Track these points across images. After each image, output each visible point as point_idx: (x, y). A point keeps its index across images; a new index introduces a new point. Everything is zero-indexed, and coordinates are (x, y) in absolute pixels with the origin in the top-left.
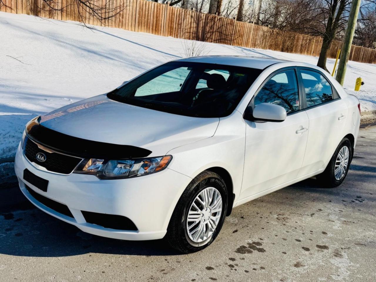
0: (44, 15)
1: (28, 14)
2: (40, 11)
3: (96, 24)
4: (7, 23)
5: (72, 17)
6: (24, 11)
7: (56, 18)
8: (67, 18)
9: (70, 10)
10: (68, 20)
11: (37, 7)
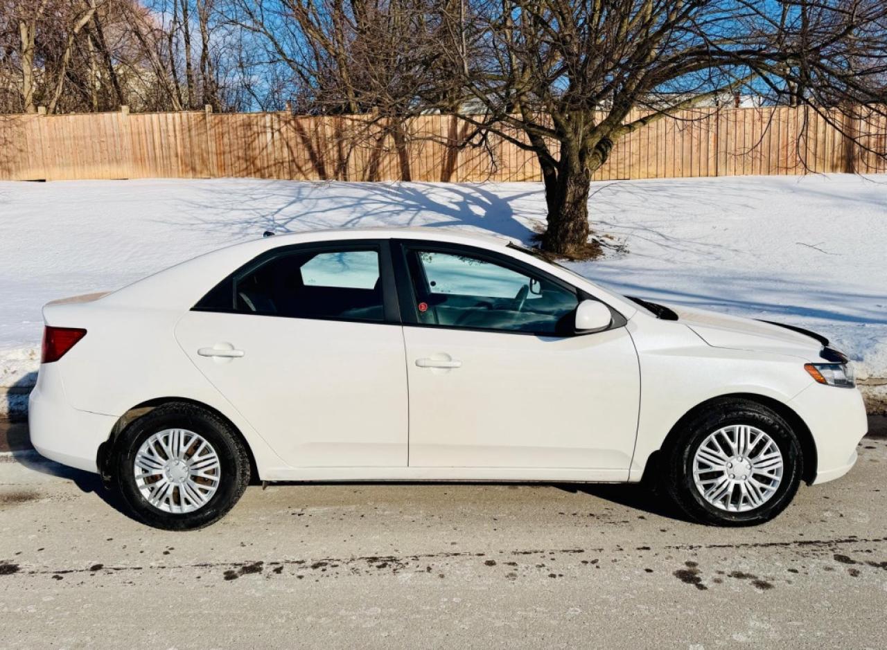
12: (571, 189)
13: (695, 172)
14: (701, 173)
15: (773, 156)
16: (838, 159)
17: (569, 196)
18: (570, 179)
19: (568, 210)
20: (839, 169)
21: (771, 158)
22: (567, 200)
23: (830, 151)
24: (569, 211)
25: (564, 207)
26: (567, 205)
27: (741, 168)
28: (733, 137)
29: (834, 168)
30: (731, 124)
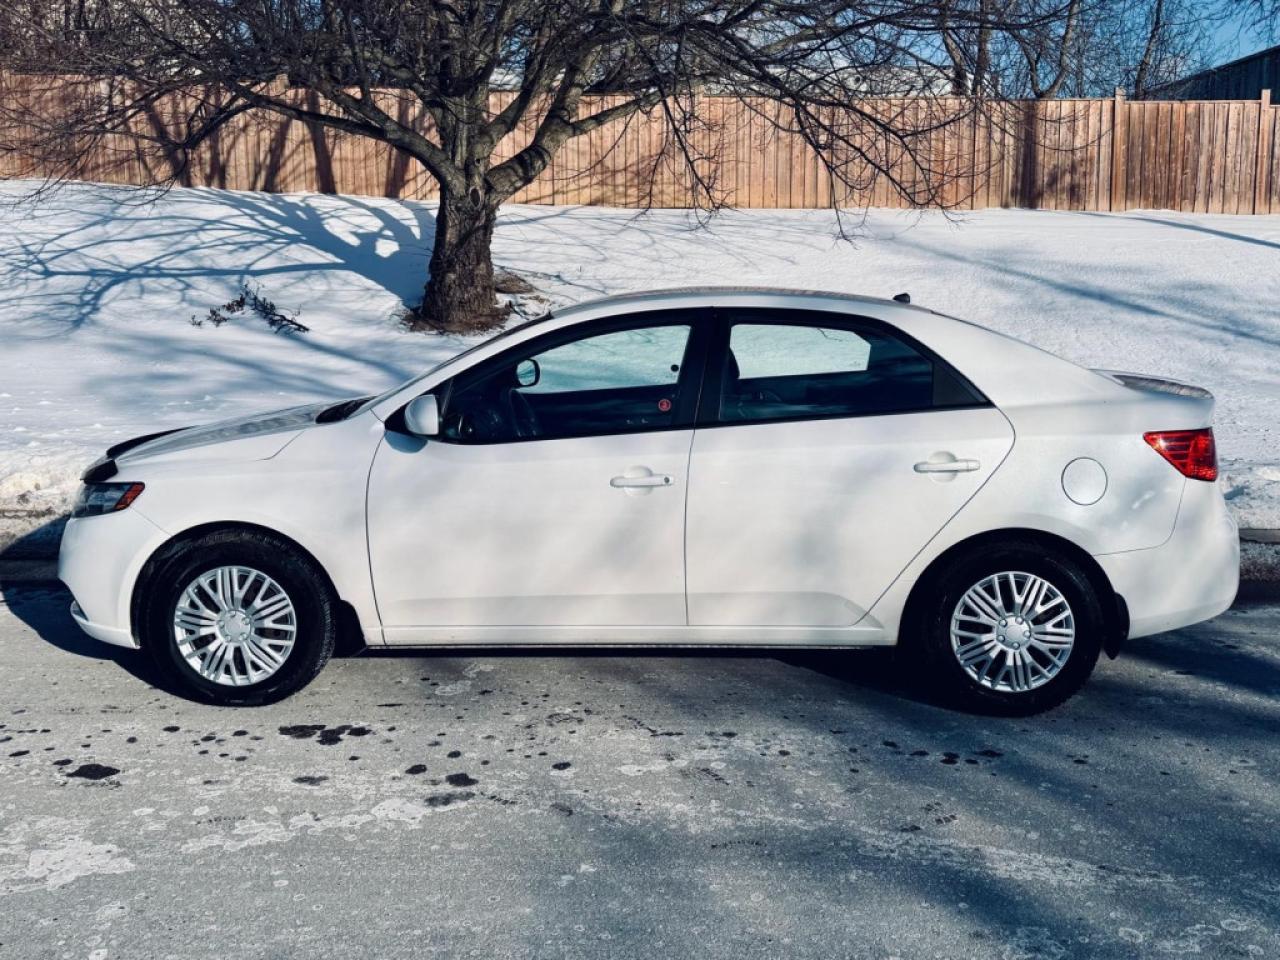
0: (1052, 203)
1: (1006, 206)
2: (1040, 195)
3: (1234, 209)
4: (893, 239)
5: (1146, 199)
6: (994, 199)
7: (1091, 206)
8: (1129, 204)
9: (1138, 177)
10: (1133, 208)
11: (1033, 182)
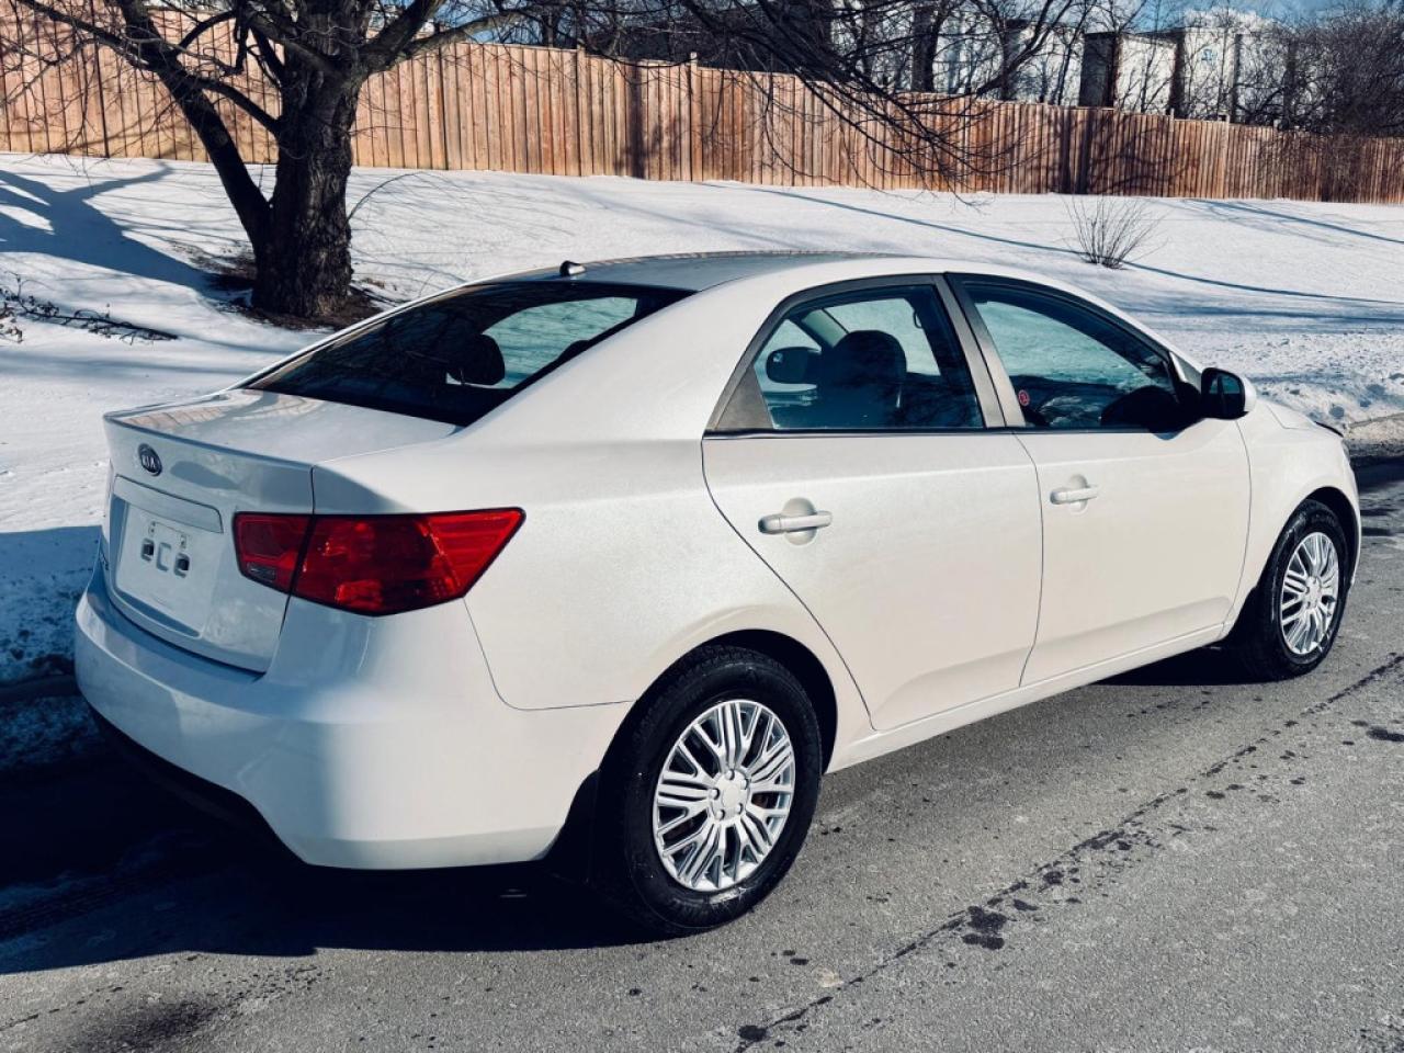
12: (318, 178)
13: (411, 158)
14: (421, 163)
15: (532, 139)
16: (621, 153)
17: (313, 193)
18: (316, 160)
19: (313, 224)
20: (624, 170)
21: (529, 141)
22: (312, 202)
23: (611, 139)
24: (317, 225)
25: (305, 216)
26: (311, 212)
27: (485, 157)
28: (468, 96)
29: (618, 167)
30: (463, 71)
